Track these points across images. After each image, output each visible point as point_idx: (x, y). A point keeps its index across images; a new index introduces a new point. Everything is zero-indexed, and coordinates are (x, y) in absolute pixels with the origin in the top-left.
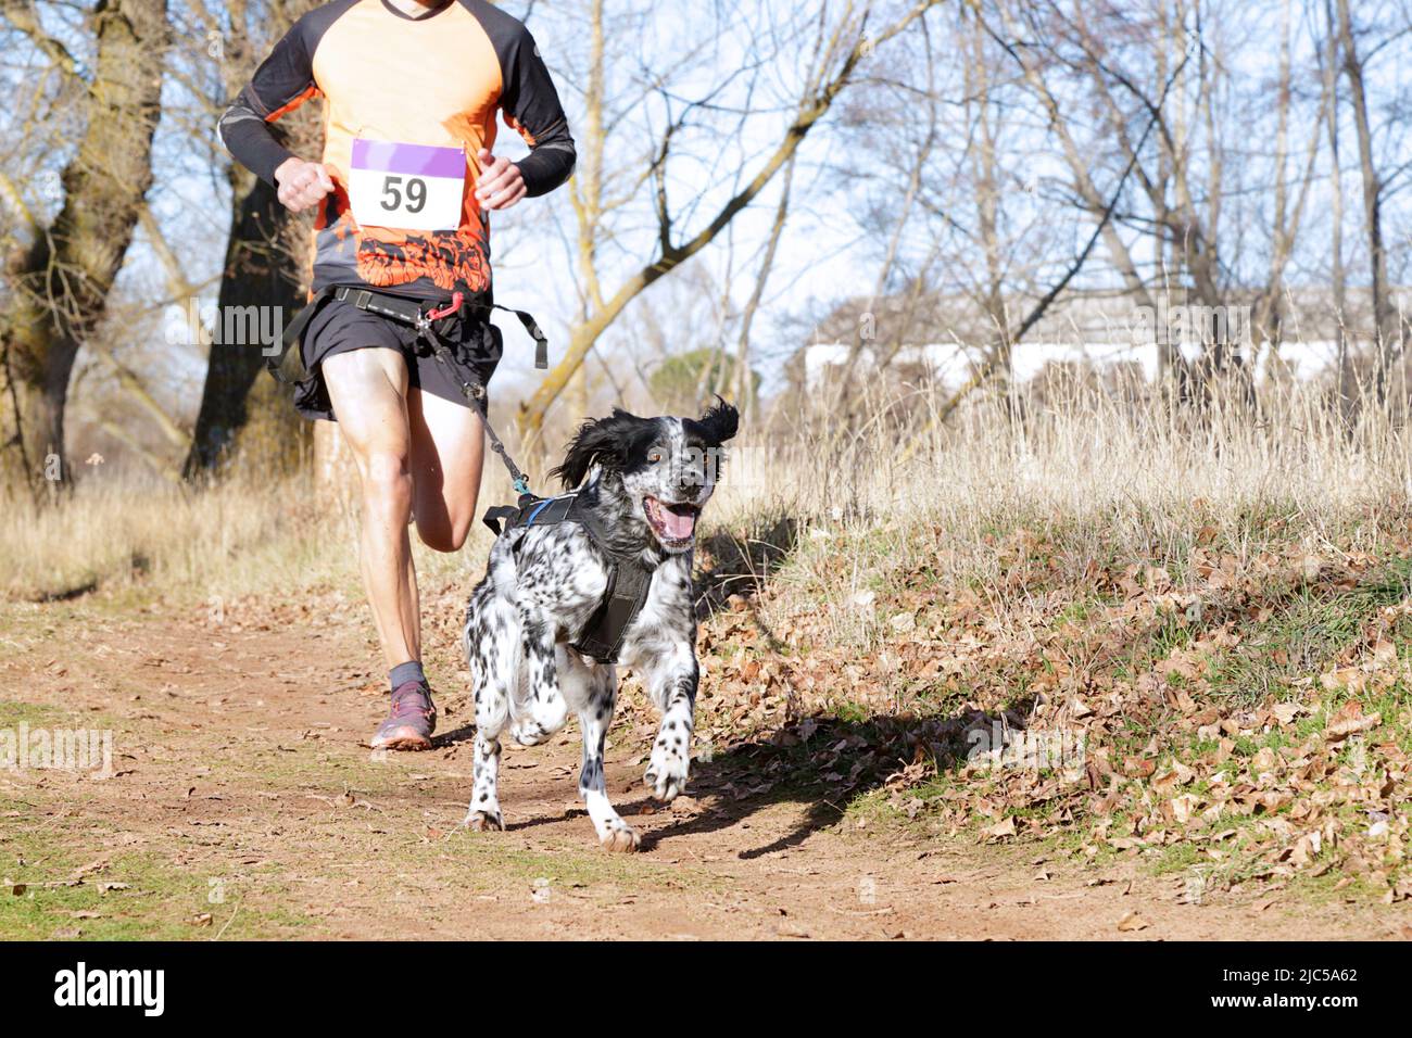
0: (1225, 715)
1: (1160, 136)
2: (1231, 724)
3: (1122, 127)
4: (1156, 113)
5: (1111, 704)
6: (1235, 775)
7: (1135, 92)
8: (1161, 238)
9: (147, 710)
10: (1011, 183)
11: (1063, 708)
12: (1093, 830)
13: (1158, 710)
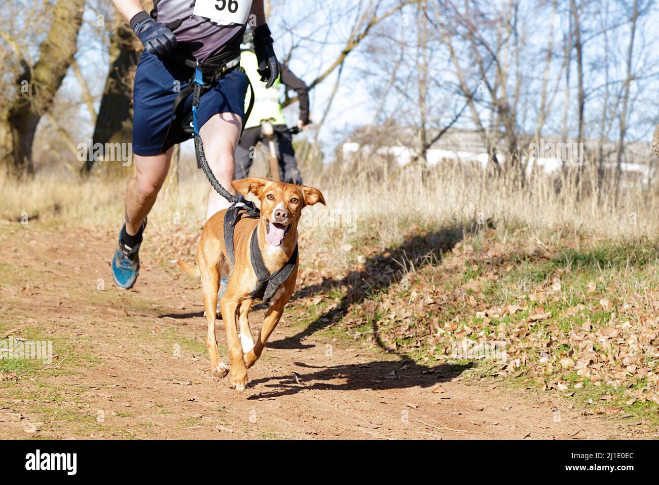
0: (488, 308)
1: (496, 68)
2: (490, 312)
3: (481, 63)
4: (495, 58)
5: (443, 300)
6: (489, 333)
7: (488, 48)
8: (493, 110)
9: (48, 269)
10: (433, 83)
11: (423, 300)
12: (428, 351)
13: (461, 304)
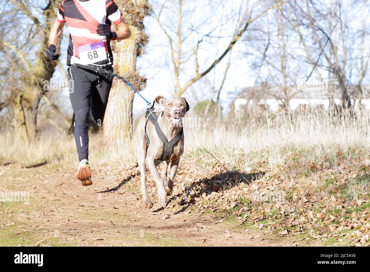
0: (344, 202)
1: (330, 44)
2: (345, 205)
3: (320, 42)
4: (329, 39)
5: (314, 199)
6: (346, 219)
7: (324, 33)
8: (330, 71)
9: (57, 198)
10: (290, 57)
11: (301, 200)
12: (308, 233)
13: (326, 201)
